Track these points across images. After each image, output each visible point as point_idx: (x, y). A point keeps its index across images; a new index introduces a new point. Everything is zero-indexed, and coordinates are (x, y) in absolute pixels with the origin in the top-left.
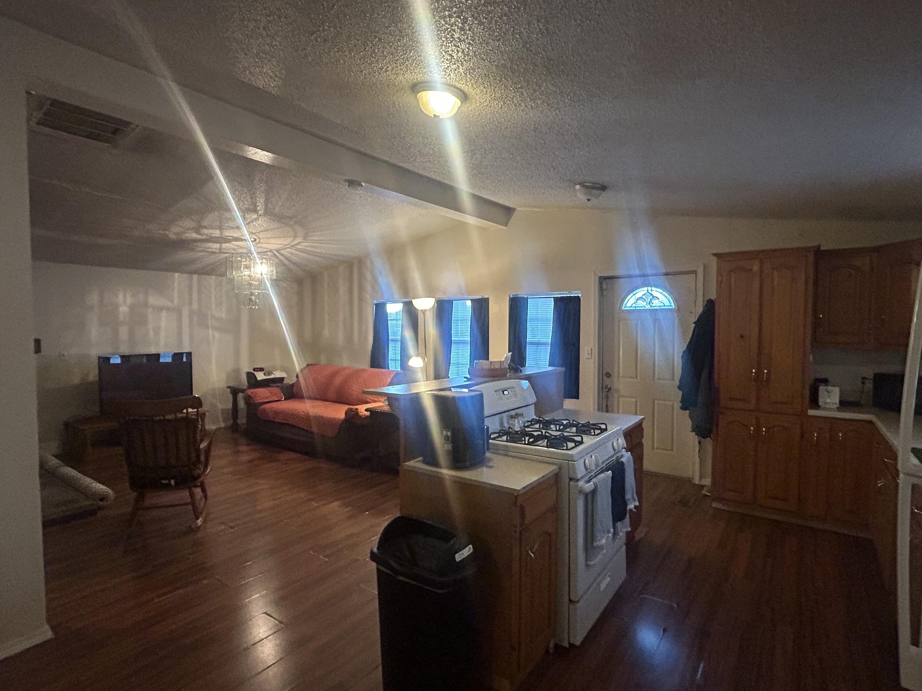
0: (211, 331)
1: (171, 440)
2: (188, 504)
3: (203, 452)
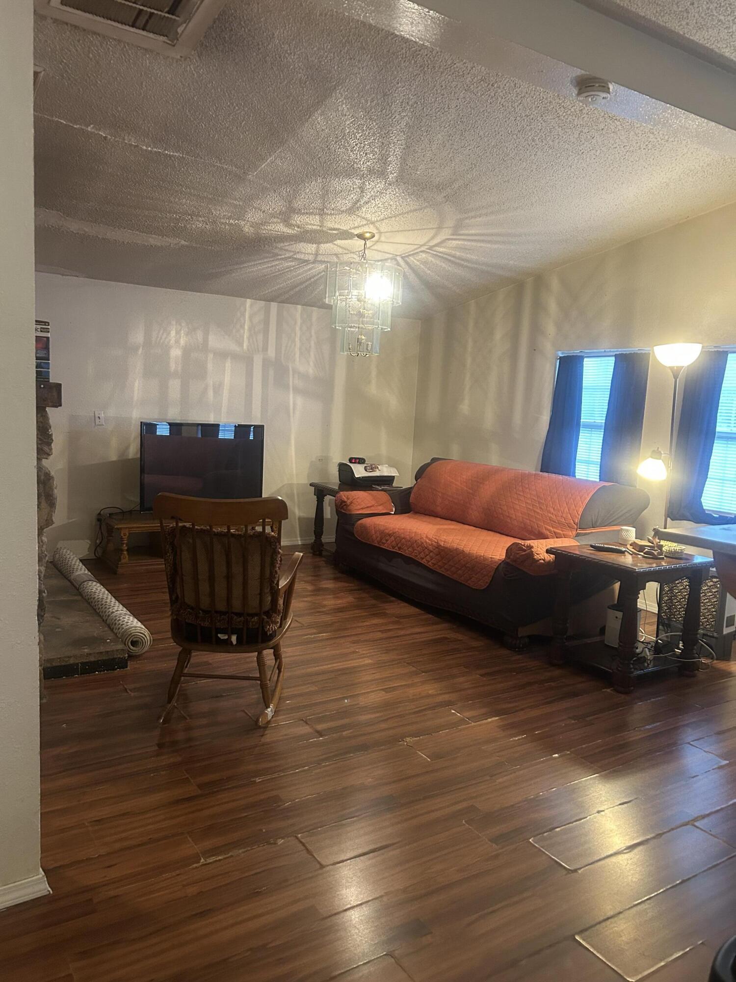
0: (291, 397)
1: (237, 569)
2: (255, 679)
3: (282, 594)
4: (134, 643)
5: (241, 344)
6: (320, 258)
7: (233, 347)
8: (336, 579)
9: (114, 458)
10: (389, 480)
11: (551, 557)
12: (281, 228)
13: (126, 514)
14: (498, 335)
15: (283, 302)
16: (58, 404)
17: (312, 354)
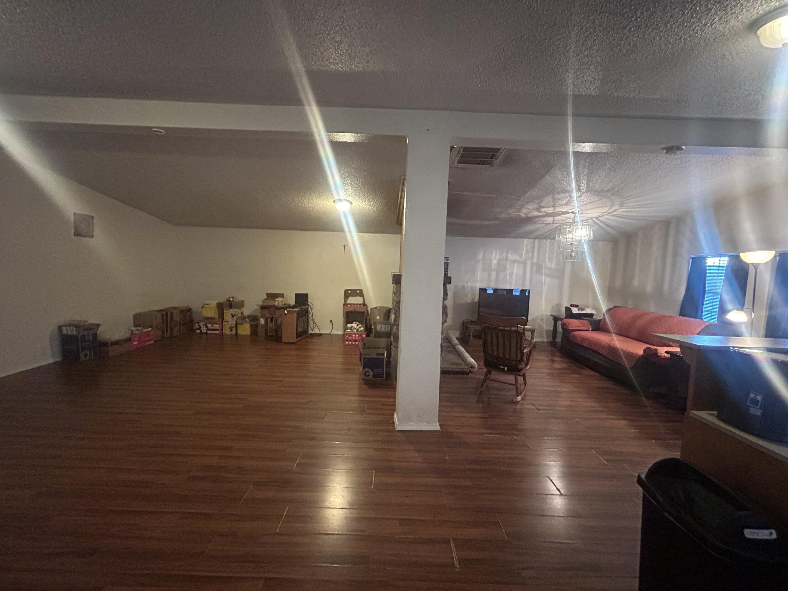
0: (544, 278)
1: (507, 343)
2: (513, 385)
3: (525, 355)
4: (472, 367)
5: (521, 256)
6: (555, 222)
7: (518, 258)
8: (560, 357)
9: (469, 301)
10: (591, 315)
11: (668, 356)
12: (536, 213)
13: (472, 322)
14: (655, 248)
15: (541, 239)
16: (450, 283)
17: (554, 259)
